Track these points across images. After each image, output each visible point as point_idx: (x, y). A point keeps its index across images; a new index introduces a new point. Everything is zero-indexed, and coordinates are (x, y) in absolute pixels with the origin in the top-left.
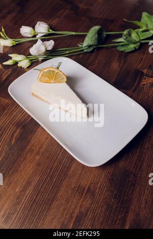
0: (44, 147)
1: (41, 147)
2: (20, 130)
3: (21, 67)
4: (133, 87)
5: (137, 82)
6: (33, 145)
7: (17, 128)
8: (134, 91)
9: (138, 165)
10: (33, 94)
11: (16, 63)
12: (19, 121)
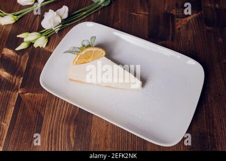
0: (109, 137)
1: (106, 139)
2: (74, 126)
3: (39, 47)
4: (169, 35)
5: (171, 28)
6: (96, 139)
7: (69, 125)
8: (173, 39)
9: (210, 124)
10: (71, 80)
11: (31, 44)
12: (68, 116)
